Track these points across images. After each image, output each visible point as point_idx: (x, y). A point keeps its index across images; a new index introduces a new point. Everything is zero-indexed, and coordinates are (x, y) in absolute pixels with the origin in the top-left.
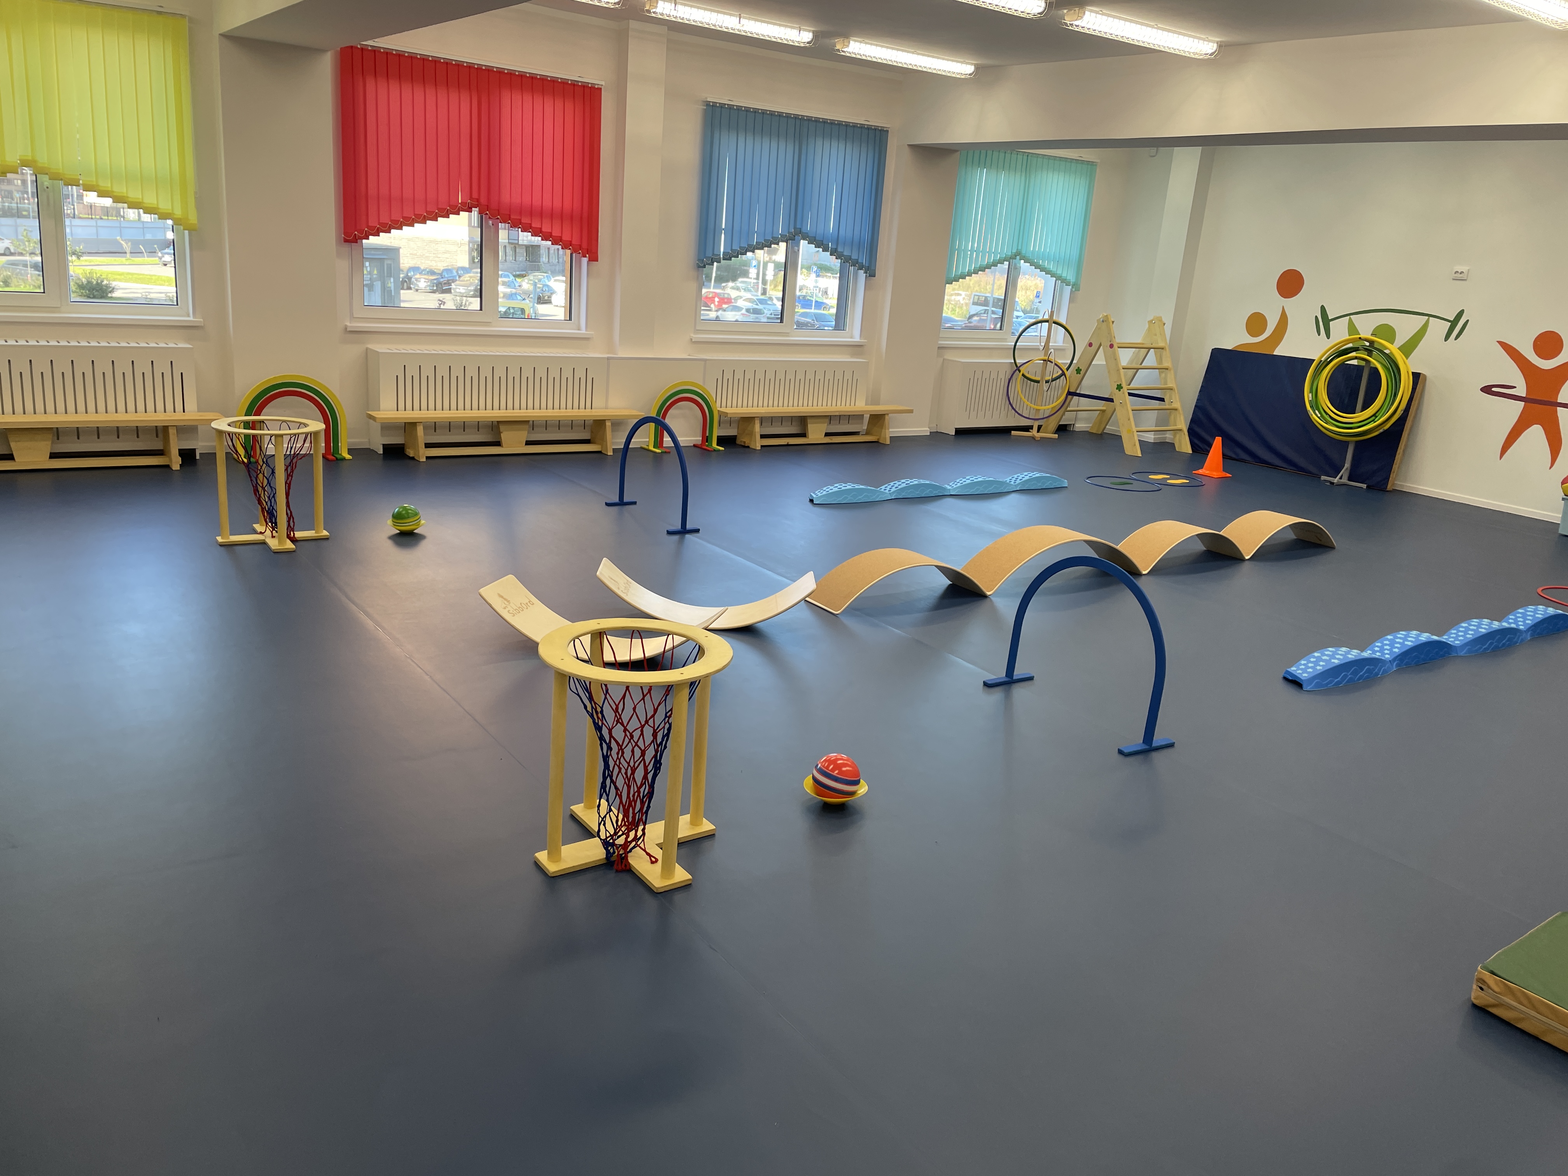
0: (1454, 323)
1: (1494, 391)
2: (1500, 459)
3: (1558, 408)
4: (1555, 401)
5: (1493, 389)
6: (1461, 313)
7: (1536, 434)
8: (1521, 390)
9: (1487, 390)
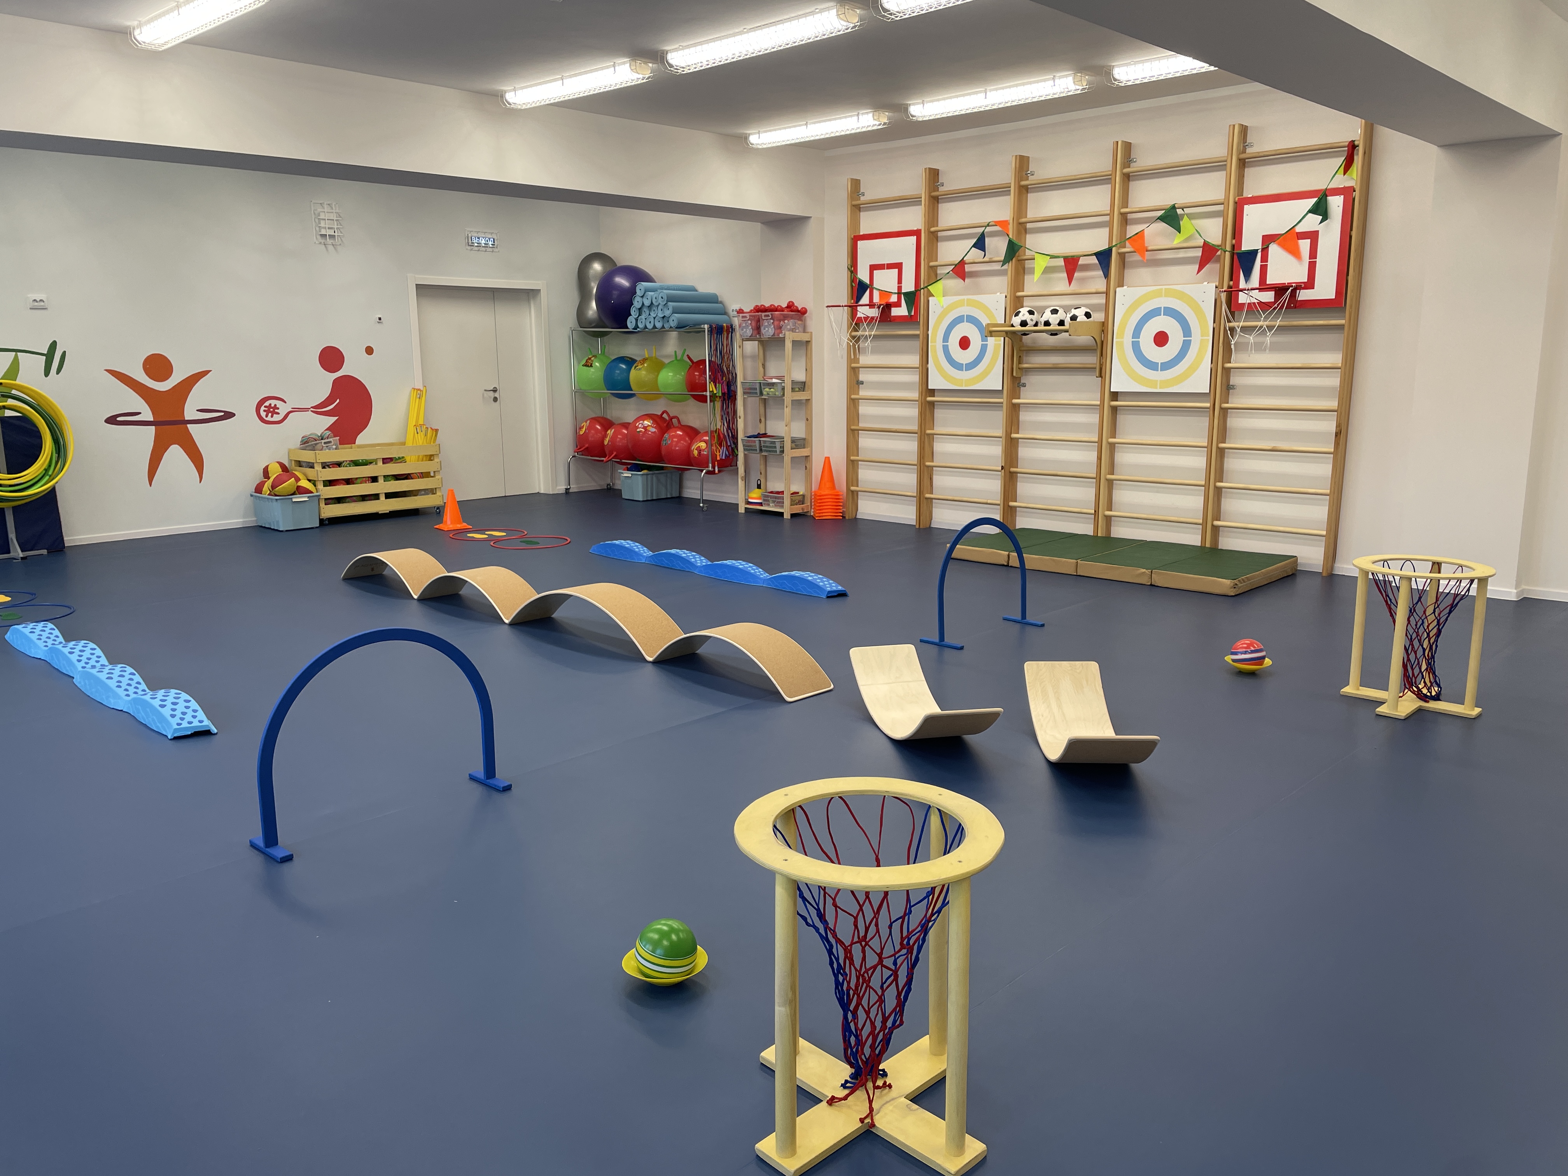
0: (49, 356)
1: (119, 421)
2: (151, 486)
3: (188, 426)
4: (183, 419)
5: (119, 419)
6: (54, 345)
7: (175, 454)
8: (147, 415)
9: (112, 420)
